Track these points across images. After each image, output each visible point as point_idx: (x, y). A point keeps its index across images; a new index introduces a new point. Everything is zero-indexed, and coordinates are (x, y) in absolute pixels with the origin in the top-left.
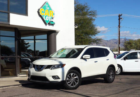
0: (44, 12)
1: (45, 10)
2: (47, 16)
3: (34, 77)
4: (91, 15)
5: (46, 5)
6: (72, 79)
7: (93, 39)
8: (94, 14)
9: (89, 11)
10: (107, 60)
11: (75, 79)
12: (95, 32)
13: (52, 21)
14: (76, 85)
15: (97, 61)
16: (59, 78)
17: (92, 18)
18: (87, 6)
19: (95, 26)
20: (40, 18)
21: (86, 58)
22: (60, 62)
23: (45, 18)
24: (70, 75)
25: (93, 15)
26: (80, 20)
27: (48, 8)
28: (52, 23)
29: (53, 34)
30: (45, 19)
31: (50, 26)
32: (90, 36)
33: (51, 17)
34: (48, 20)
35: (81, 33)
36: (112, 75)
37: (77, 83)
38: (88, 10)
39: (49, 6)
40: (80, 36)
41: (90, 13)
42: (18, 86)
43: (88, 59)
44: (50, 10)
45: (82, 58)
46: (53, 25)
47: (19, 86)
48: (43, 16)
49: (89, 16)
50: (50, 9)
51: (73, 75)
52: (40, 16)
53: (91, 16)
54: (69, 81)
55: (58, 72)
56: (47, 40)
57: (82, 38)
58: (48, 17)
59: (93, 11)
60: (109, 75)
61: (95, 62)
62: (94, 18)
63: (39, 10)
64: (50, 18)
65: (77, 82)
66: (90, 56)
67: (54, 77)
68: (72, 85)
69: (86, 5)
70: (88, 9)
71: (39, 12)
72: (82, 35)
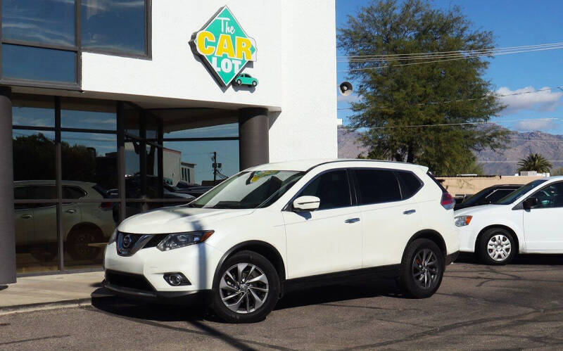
0: (215, 44)
1: (217, 37)
2: (225, 56)
3: (116, 277)
4: (472, 48)
5: (223, 19)
6: (243, 286)
7: (478, 133)
8: (482, 43)
9: (467, 33)
10: (406, 213)
11: (253, 283)
12: (486, 107)
13: (247, 76)
14: (257, 306)
15: (357, 220)
16: (186, 282)
17: (477, 60)
18: (458, 18)
19: (488, 87)
20: (200, 65)
21: (303, 207)
22: (195, 224)
23: (219, 65)
24: (235, 272)
25: (480, 47)
26: (433, 67)
27: (230, 30)
28: (245, 81)
29: (256, 120)
30: (217, 70)
31: (239, 91)
32: (470, 122)
33: (243, 61)
34: (228, 71)
35: (434, 112)
36: (431, 267)
37: (262, 299)
38: (463, 30)
39: (233, 23)
40: (431, 123)
41: (471, 43)
42: (77, 305)
43: (313, 210)
44: (236, 37)
45: (290, 207)
46: (251, 87)
47: (82, 305)
48: (210, 57)
49: (465, 54)
50: (239, 32)
51: (248, 269)
52: (200, 58)
53: (473, 52)
54: (233, 292)
55: (184, 260)
56: (237, 141)
57: (438, 130)
58: (231, 60)
59: (480, 35)
60: (417, 270)
61: (350, 221)
62: (483, 58)
63: (194, 37)
64: (237, 63)
65: (261, 294)
66: (318, 199)
67: (169, 277)
68: (243, 306)
69: (455, 15)
70: (463, 26)
71: (192, 45)
72: (437, 121)
